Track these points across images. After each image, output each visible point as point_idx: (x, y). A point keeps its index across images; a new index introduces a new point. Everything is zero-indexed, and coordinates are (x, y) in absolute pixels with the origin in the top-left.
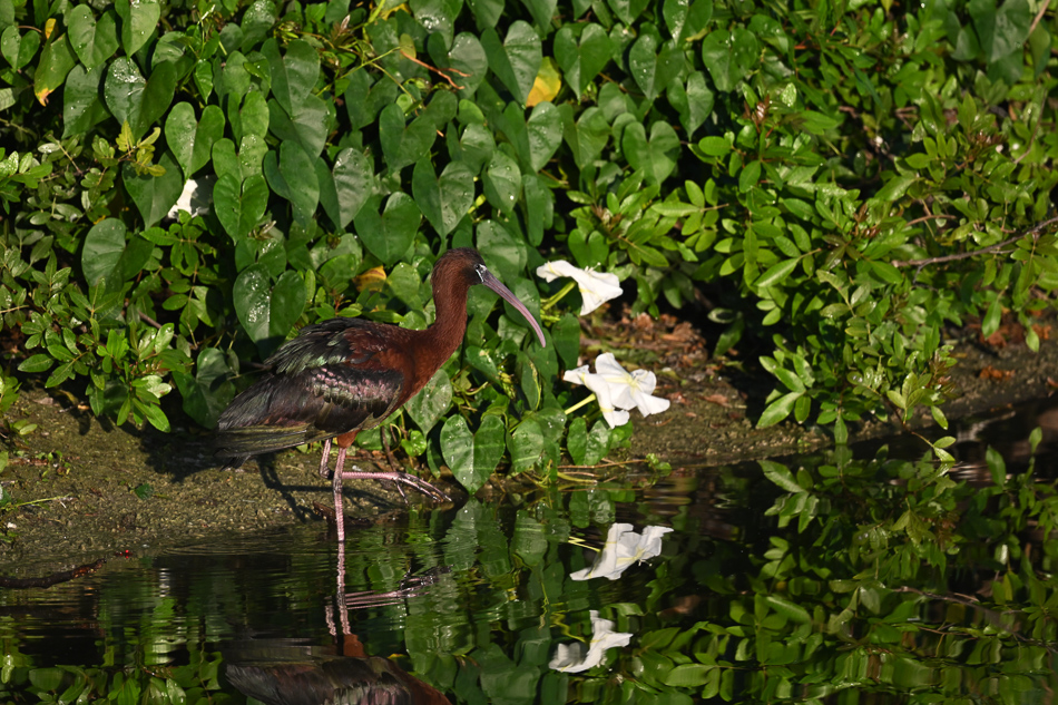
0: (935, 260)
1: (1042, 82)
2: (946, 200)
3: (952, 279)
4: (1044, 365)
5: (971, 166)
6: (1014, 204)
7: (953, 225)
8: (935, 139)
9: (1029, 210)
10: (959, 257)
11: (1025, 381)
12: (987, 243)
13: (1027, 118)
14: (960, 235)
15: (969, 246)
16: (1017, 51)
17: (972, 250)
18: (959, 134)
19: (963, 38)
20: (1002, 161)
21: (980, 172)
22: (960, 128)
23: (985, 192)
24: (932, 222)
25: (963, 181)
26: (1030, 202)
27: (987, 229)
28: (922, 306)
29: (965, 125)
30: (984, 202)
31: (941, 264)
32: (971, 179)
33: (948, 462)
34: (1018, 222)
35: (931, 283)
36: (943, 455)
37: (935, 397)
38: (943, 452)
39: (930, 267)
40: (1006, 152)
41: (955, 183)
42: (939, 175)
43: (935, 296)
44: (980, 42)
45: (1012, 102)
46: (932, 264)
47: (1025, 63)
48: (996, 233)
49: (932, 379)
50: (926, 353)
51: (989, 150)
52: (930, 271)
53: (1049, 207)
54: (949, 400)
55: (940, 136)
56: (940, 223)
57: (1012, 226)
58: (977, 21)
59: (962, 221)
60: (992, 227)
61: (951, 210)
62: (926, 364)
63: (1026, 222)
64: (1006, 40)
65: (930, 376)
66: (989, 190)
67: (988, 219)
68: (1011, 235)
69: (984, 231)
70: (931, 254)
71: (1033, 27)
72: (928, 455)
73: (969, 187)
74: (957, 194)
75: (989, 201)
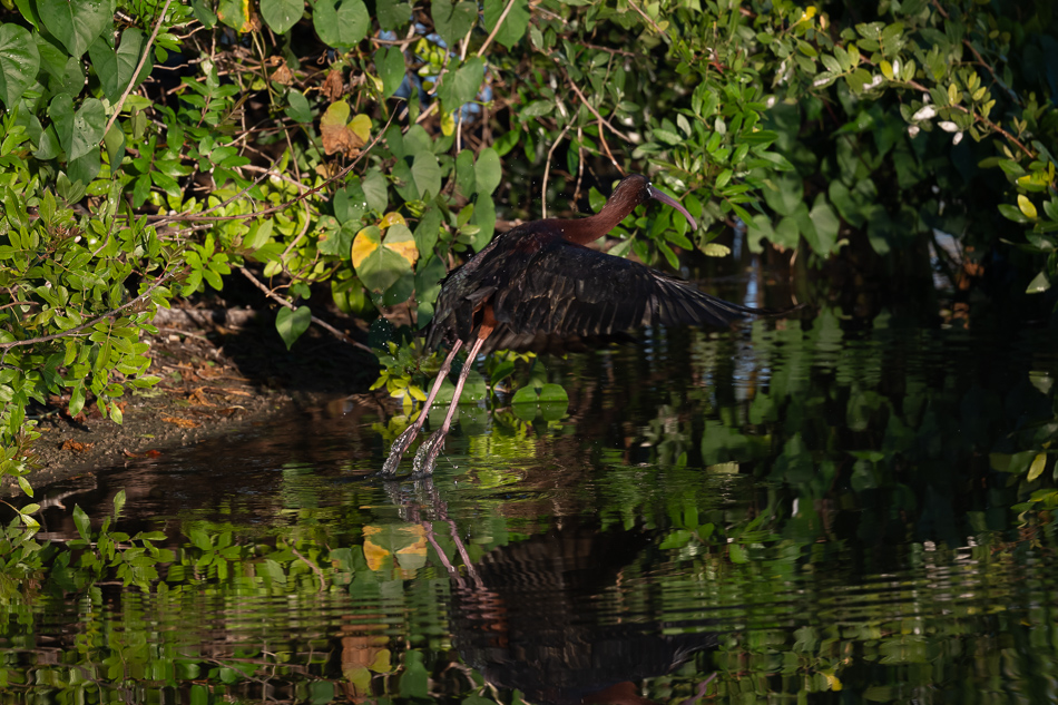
0: (20, 343)
1: (117, 178)
2: (30, 288)
3: (38, 360)
4: (121, 437)
5: (52, 256)
6: (92, 290)
7: (37, 310)
8: (18, 232)
9: (105, 296)
10: (42, 340)
11: (104, 451)
12: (68, 327)
13: (103, 214)
14: (43, 320)
15: (52, 330)
16: (94, 150)
17: (54, 334)
18: (41, 227)
19: (44, 139)
20: (80, 252)
21: (60, 262)
22: (42, 223)
23: (65, 280)
24: (17, 308)
25: (46, 270)
26: (107, 289)
27: (68, 314)
28: (9, 385)
29: (45, 219)
30: (64, 289)
31: (27, 347)
32: (52, 267)
33: (34, 527)
34: (95, 307)
35: (18, 364)
36: (30, 521)
37: (21, 468)
38: (29, 518)
39: (15, 350)
40: (83, 243)
41: (38, 273)
42: (23, 265)
43: (22, 376)
44: (60, 142)
45: (90, 196)
46: (18, 347)
47: (102, 161)
48: (76, 318)
49: (18, 451)
50: (12, 426)
51: (67, 240)
52: (16, 354)
53: (124, 293)
54: (34, 471)
55: (23, 228)
56: (25, 309)
57: (90, 311)
58: (56, 124)
59: (45, 307)
60: (72, 312)
61: (34, 297)
62: (13, 438)
63: (103, 307)
64: (84, 141)
65: (16, 448)
66: (69, 278)
67: (68, 305)
68: (90, 319)
69: (65, 315)
70: (17, 338)
71: (108, 127)
72: (16, 521)
73: (50, 276)
74: (41, 282)
75: (69, 289)
